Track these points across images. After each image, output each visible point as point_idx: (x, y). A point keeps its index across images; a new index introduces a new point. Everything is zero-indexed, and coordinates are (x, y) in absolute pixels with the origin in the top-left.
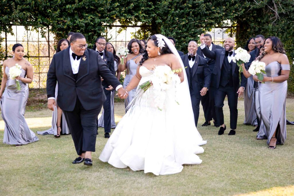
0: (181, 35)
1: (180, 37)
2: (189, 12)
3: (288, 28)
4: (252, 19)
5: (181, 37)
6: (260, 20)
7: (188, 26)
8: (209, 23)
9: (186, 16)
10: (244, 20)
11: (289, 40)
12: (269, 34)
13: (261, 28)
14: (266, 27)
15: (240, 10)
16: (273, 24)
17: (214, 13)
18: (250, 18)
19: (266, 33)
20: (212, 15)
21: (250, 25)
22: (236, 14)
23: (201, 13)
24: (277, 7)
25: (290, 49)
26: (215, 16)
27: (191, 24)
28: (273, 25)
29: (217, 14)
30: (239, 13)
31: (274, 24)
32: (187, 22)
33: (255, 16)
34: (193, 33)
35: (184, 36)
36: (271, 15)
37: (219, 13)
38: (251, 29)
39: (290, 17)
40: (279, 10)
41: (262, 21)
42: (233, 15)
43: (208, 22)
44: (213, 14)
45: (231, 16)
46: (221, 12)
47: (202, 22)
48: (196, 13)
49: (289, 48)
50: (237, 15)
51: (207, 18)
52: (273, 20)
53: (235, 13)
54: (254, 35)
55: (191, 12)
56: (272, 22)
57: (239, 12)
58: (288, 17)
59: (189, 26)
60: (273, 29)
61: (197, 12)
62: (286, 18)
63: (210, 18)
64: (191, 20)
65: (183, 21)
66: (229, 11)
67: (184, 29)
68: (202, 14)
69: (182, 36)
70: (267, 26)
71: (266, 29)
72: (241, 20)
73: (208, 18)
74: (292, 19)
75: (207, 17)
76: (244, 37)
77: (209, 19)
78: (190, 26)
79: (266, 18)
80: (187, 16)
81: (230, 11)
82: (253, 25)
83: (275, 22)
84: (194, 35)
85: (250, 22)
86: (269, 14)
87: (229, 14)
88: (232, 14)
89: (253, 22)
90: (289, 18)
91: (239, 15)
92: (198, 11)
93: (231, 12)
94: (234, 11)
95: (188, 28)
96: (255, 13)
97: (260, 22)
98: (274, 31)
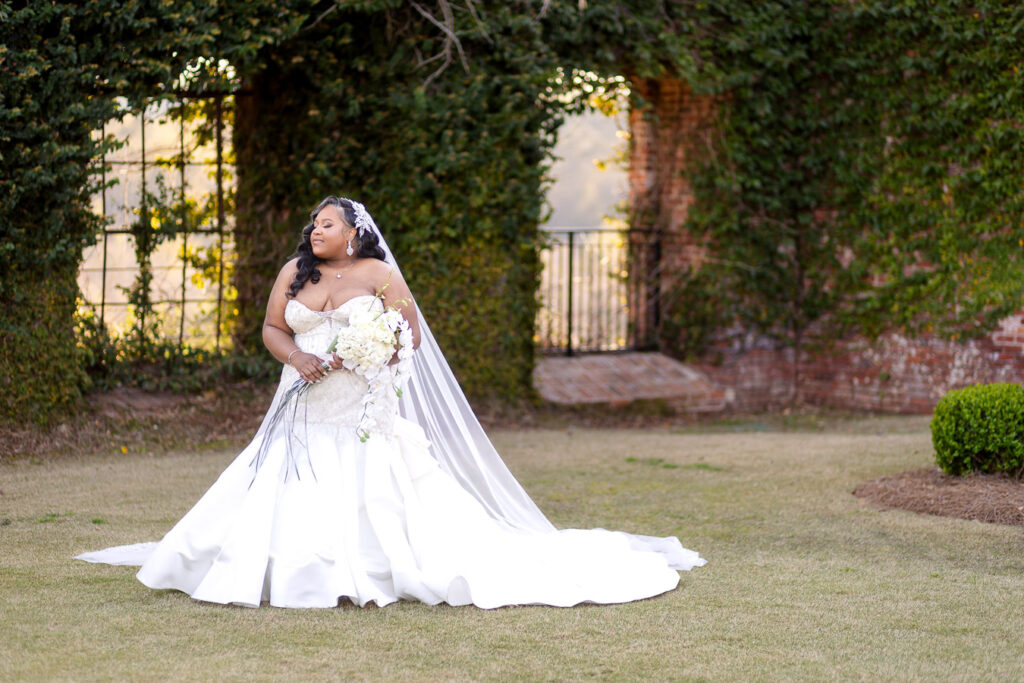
0: (13, 130)
1: (8, 139)
2: (57, 19)
3: (494, 108)
4: (328, 58)
5: (15, 141)
6: (366, 67)
7: (48, 90)
8: (145, 73)
9: (40, 38)
10: (298, 64)
11: (494, 163)
12: (410, 134)
13: (374, 103)
14: (397, 97)
15: (281, 15)
16: (429, 85)
17: (168, 26)
18: (321, 53)
19: (395, 130)
20: (159, 37)
21: (318, 90)
22: (265, 34)
23: (108, 28)
24: (454, 11)
25: (498, 205)
26: (177, 40)
27: (60, 79)
28: (429, 91)
29: (185, 31)
30: (278, 31)
31: (435, 87)
32: (47, 67)
33: (344, 45)
34: (71, 120)
35: (32, 136)
36: (419, 45)
37: (191, 28)
38: (323, 108)
39: (497, 56)
40: (460, 24)
41: (376, 72)
42: (251, 39)
43: (143, 69)
44: (162, 32)
45: (242, 42)
46: (199, 25)
47: (111, 69)
48: (86, 25)
49: (494, 196)
50: (270, 40)
51: (134, 48)
52: (431, 68)
53: (258, 31)
54: (336, 134)
55: (67, 19)
56: (425, 77)
57: (274, 25)
58: (489, 58)
59: (52, 88)
60: (429, 110)
61: (90, 19)
62: (483, 60)
63: (151, 49)
64: (64, 56)
65: (26, 61)
66: (231, 21)
67: (29, 100)
68: (113, 29)
69: (19, 135)
70: (404, 97)
71: (396, 108)
72: (281, 62)
73: (138, 50)
74: (508, 66)
75: (133, 44)
76: (285, 142)
77: (144, 53)
78: (57, 89)
79: (398, 57)
80: (44, 38)
81: (235, 17)
82: (335, 86)
83: (437, 81)
84: (73, 134)
85: (318, 75)
86: (412, 41)
87: (231, 36)
88: (247, 34)
89: (331, 72)
90: (493, 63)
91: (276, 38)
92: (97, 15)
93: (240, 26)
94: (255, 22)
95: (48, 98)
96: (343, 34)
97: (366, 74)
98: (434, 121)
